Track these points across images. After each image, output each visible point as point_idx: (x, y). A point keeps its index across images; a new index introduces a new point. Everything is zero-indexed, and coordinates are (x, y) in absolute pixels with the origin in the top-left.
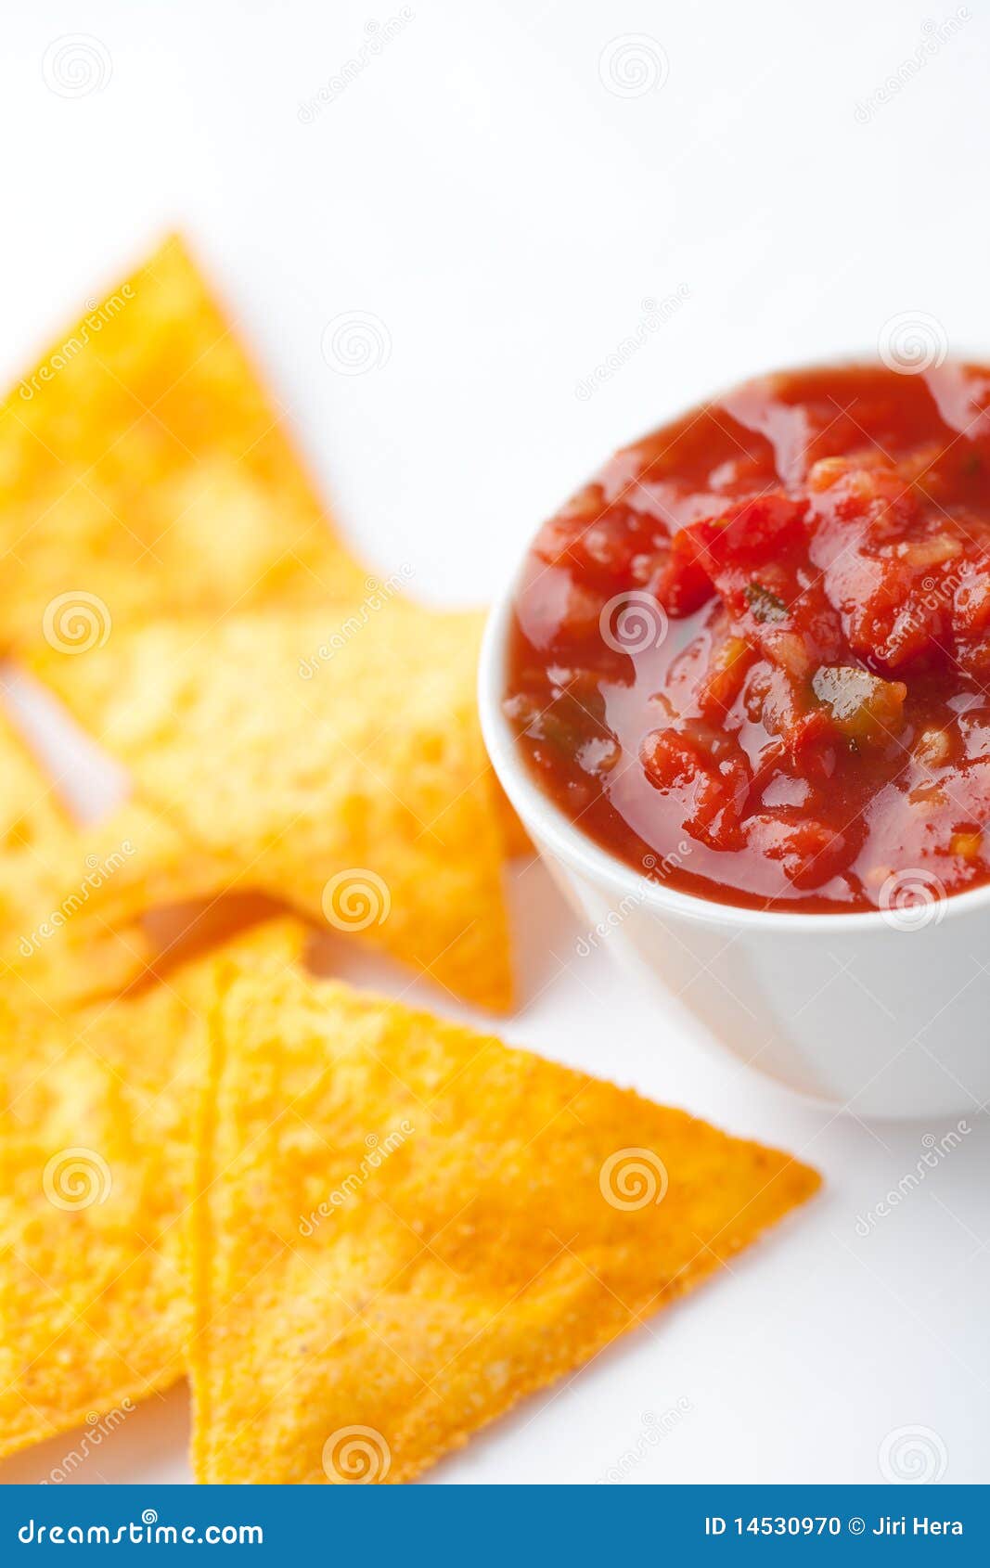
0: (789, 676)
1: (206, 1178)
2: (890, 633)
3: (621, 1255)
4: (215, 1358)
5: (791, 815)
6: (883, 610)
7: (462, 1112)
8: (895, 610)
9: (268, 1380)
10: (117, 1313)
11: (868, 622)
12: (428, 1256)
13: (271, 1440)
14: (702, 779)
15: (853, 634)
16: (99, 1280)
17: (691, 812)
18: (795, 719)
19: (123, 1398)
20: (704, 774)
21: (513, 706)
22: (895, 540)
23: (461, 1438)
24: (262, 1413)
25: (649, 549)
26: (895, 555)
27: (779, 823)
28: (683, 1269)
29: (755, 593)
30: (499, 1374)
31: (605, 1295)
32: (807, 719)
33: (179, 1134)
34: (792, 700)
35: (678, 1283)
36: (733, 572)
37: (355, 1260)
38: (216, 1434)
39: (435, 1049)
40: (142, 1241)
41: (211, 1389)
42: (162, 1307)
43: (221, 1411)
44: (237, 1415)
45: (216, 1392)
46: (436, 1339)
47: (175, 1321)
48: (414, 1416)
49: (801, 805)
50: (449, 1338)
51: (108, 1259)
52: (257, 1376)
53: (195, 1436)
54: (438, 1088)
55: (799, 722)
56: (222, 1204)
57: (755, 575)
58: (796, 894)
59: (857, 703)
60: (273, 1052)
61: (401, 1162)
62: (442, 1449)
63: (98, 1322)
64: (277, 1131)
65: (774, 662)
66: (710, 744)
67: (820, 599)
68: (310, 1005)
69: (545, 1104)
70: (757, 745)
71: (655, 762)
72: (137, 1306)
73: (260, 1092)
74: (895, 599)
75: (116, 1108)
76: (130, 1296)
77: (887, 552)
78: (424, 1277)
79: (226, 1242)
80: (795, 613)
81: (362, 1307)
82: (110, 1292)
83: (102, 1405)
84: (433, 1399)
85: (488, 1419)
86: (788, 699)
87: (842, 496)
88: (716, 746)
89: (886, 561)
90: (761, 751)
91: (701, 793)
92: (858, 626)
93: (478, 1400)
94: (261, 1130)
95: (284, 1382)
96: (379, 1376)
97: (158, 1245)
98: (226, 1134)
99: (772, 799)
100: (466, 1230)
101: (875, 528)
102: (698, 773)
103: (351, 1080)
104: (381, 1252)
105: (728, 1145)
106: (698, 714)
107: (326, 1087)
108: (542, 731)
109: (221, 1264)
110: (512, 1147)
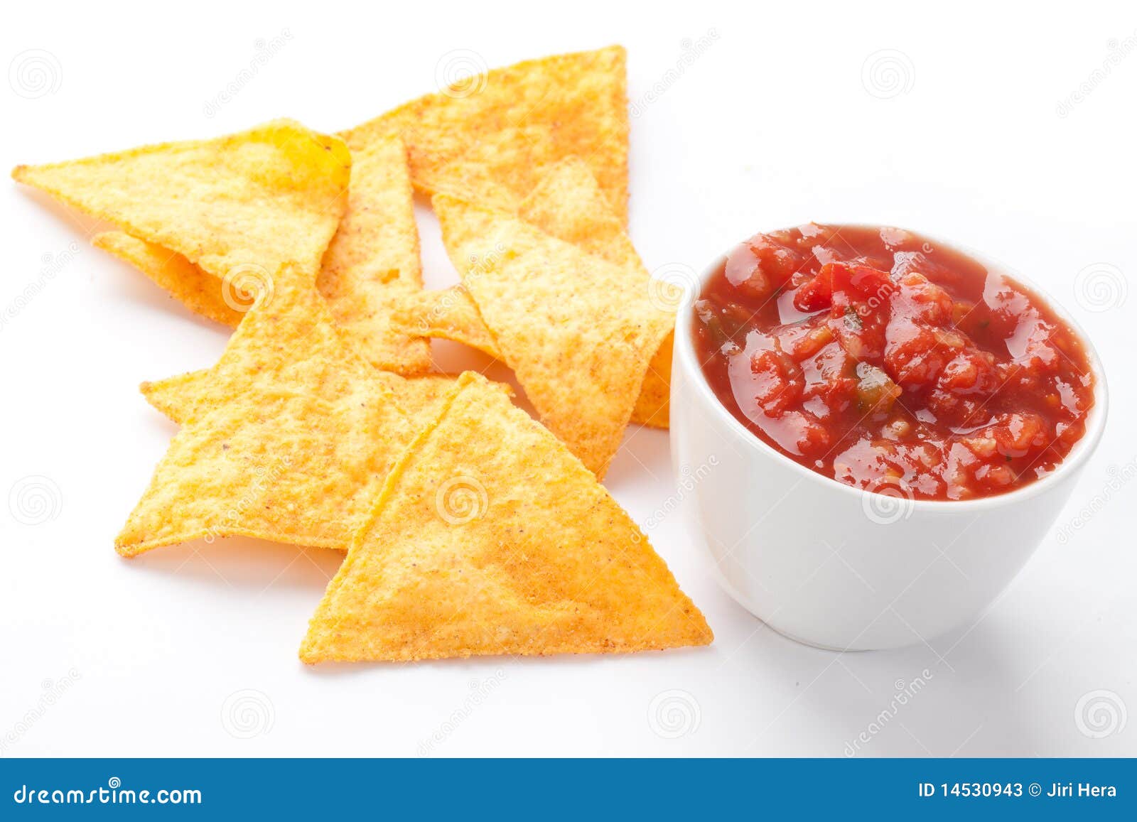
0: (847, 356)
1: (407, 464)
2: (907, 364)
3: (594, 614)
4: (367, 546)
5: (812, 418)
6: (909, 352)
7: (554, 502)
8: (916, 354)
9: (388, 571)
10: (328, 503)
11: (898, 353)
12: (499, 559)
13: (373, 599)
14: (777, 381)
15: (888, 355)
16: (327, 482)
17: (764, 392)
18: (838, 377)
19: (309, 541)
20: (780, 379)
21: (701, 303)
22: (933, 324)
23: (468, 653)
24: (376, 585)
25: (805, 271)
26: (930, 330)
27: (804, 419)
28: (621, 641)
29: (850, 311)
30: (504, 633)
31: (576, 628)
32: (845, 380)
33: (403, 440)
34: (842, 368)
35: (614, 645)
36: (845, 295)
37: (462, 540)
38: (348, 581)
39: (558, 465)
40: (359, 479)
41: (357, 560)
42: (351, 512)
43: (357, 573)
44: (362, 579)
45: (359, 562)
46: (483, 598)
47: (356, 522)
48: (452, 628)
49: (820, 418)
50: (489, 602)
51: (336, 476)
52: (383, 566)
53: (336, 577)
54: (548, 484)
55: (840, 379)
56: (410, 479)
57: (855, 303)
58: (797, 453)
59: (874, 385)
60: (473, 425)
61: (510, 509)
62: (455, 653)
63: (315, 501)
64: (457, 461)
65: (842, 346)
66: (790, 370)
67: (882, 330)
68: (504, 413)
69: (599, 520)
70: (813, 380)
71: (757, 362)
72: (339, 504)
73: (457, 439)
74: (918, 349)
75: (378, 411)
76: (338, 498)
77: (927, 327)
78: (491, 568)
79: (402, 497)
80: (866, 330)
81: (454, 563)
82: (330, 490)
83: (297, 540)
84: (463, 625)
85: (485, 653)
86: (840, 366)
87: (917, 292)
88: (792, 371)
89: (924, 330)
90: (814, 384)
91: (774, 387)
92: (892, 353)
93: (486, 640)
94: (448, 456)
95: (395, 575)
96: (444, 599)
97: (364, 484)
98: (430, 449)
99: (808, 407)
100: (524, 558)
101: (925, 313)
102: (776, 377)
103: (507, 457)
104: (478, 543)
105: (676, 594)
106: (790, 353)
107: (493, 455)
108: (709, 321)
109: (394, 506)
110: (569, 531)
